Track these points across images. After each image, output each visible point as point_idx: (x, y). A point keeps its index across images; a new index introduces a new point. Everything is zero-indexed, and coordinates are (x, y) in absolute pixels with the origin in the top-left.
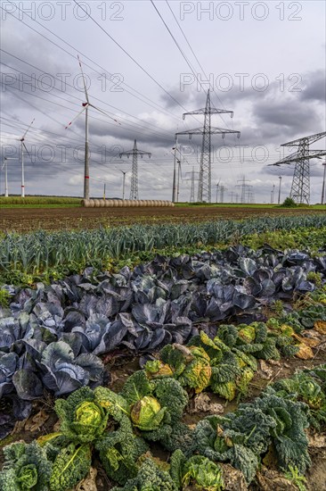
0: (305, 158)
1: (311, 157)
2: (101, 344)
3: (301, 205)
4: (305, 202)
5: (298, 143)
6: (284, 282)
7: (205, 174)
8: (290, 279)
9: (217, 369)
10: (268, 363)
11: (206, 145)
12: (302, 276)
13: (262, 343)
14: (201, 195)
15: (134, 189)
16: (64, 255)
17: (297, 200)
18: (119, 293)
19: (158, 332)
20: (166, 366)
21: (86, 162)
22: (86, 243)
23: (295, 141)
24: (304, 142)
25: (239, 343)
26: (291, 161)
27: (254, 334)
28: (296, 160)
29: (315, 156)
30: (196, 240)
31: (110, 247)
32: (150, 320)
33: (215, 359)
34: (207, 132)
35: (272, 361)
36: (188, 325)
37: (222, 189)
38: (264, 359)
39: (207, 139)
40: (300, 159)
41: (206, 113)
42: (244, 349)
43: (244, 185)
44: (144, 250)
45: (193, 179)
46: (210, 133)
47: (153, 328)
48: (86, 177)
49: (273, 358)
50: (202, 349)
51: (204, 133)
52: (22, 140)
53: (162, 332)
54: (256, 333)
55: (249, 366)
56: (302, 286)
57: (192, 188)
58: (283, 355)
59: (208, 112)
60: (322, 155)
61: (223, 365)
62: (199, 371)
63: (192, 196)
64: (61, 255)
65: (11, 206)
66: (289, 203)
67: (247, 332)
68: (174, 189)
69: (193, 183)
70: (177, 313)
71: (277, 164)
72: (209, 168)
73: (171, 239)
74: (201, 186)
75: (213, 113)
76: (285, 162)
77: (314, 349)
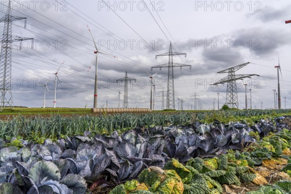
0: (233, 80)
1: (237, 79)
2: (86, 168)
3: (233, 109)
4: (236, 107)
5: (228, 71)
6: (233, 137)
7: (171, 92)
8: (237, 135)
9: (188, 187)
10: (231, 188)
11: (171, 74)
12: (246, 134)
13: (224, 169)
14: (168, 105)
15: (125, 102)
16: (73, 129)
17: (230, 106)
18: (108, 142)
19: (137, 164)
20: (143, 184)
21: (95, 86)
22: (89, 121)
23: (225, 70)
24: (231, 70)
25: (205, 170)
26: (224, 82)
27: (217, 164)
28: (227, 81)
29: (239, 79)
30: (166, 122)
31: (106, 125)
32: (130, 155)
33: (186, 179)
34: (171, 66)
35: (235, 186)
36: (161, 161)
37: (182, 101)
38: (228, 184)
39: (171, 70)
40: (230, 80)
41: (169, 55)
42: (210, 174)
43: (195, 99)
44: (130, 127)
45: (163, 96)
46: (172, 66)
47: (133, 161)
48: (95, 96)
49: (234, 184)
50: (174, 171)
51: (169, 67)
52: (56, 74)
53: (140, 163)
54: (218, 164)
55: (216, 187)
56: (247, 140)
57: (163, 102)
58: (242, 181)
59: (171, 54)
60: (243, 77)
61: (193, 184)
62: (172, 186)
63: (163, 106)
64: (70, 129)
65: (46, 113)
66: (225, 108)
67: (211, 163)
68: (151, 102)
69: (163, 98)
70: (152, 152)
71: (216, 84)
72: (173, 88)
73: (149, 121)
74: (168, 99)
75: (174, 55)
76: (221, 83)
77: (267, 178)
